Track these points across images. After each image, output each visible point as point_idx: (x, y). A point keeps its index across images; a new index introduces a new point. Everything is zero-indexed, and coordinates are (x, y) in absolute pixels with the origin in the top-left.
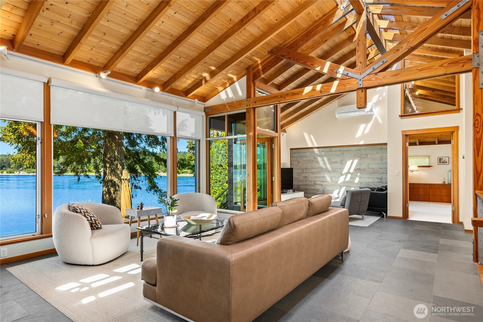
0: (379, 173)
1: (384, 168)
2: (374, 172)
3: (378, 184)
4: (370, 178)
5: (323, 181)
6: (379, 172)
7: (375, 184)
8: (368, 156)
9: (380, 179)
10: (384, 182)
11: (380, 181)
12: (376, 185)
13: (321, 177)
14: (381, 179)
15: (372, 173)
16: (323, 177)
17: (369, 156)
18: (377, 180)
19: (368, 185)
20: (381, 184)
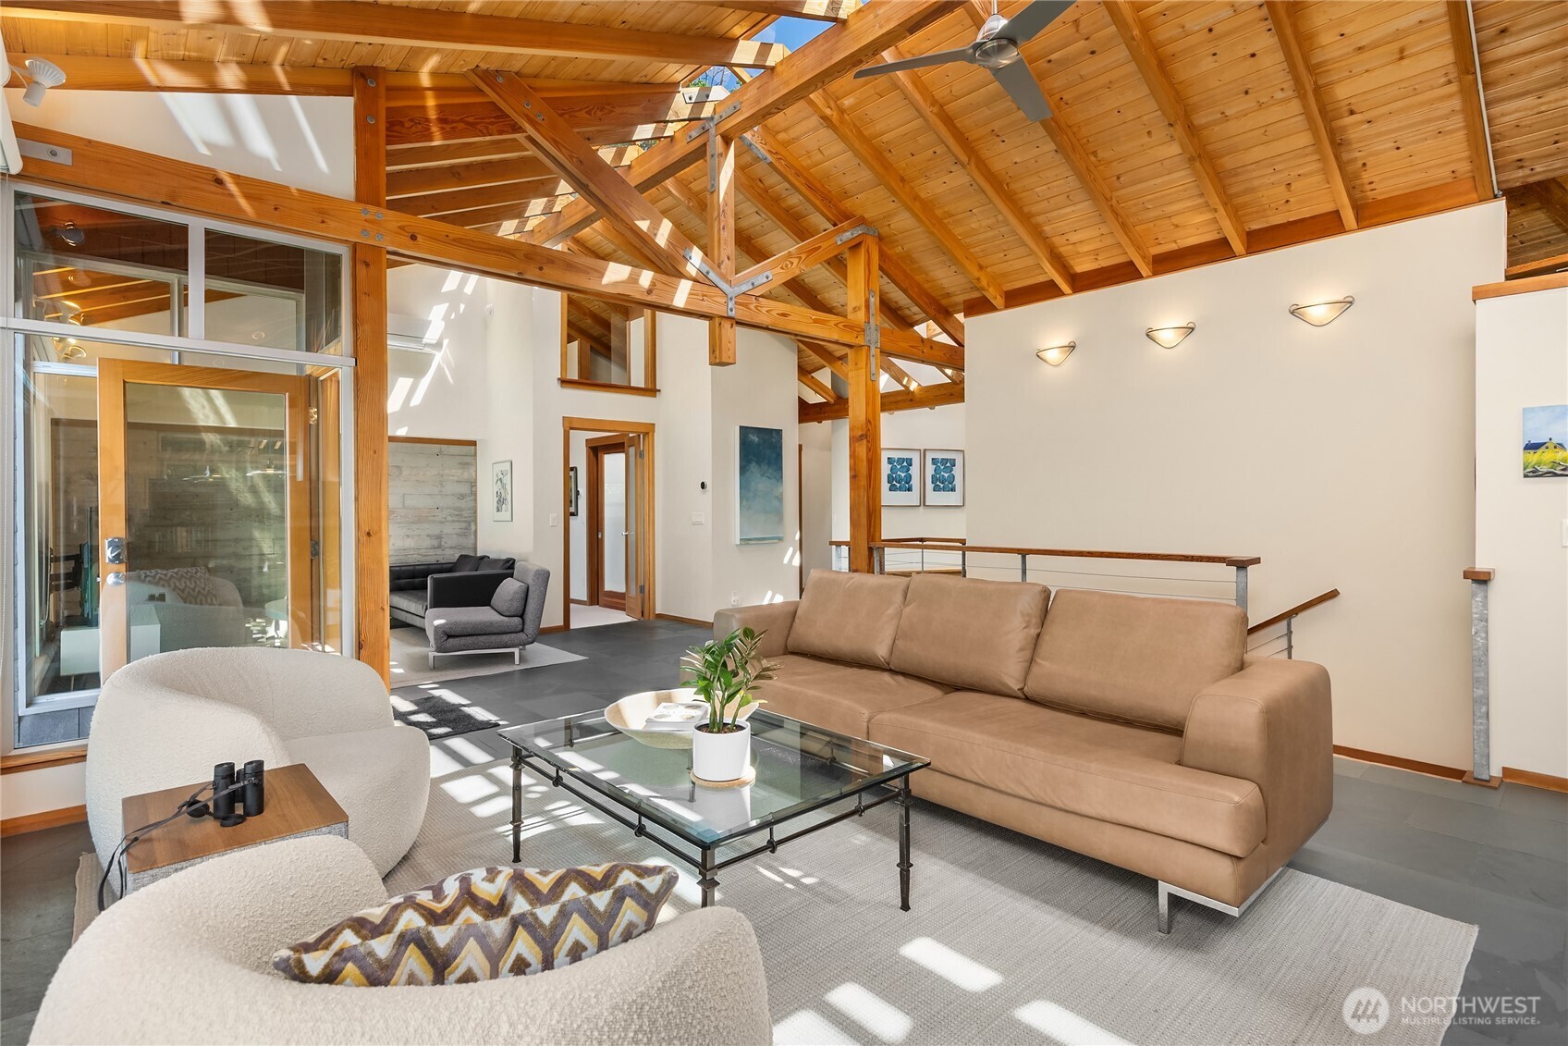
0: (434, 522)
1: (447, 508)
2: (420, 520)
3: (431, 552)
4: (408, 536)
5: (238, 556)
6: (432, 518)
7: (422, 551)
8: (401, 473)
9: (437, 538)
10: (446, 545)
11: (435, 543)
12: (425, 556)
13: (229, 540)
14: (439, 537)
15: (414, 523)
16: (237, 540)
17: (405, 472)
18: (428, 543)
19: (402, 557)
20: (439, 551)
